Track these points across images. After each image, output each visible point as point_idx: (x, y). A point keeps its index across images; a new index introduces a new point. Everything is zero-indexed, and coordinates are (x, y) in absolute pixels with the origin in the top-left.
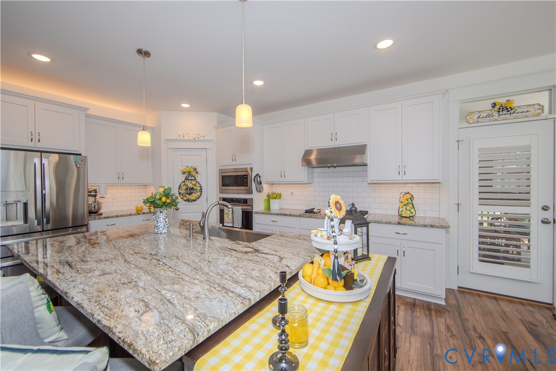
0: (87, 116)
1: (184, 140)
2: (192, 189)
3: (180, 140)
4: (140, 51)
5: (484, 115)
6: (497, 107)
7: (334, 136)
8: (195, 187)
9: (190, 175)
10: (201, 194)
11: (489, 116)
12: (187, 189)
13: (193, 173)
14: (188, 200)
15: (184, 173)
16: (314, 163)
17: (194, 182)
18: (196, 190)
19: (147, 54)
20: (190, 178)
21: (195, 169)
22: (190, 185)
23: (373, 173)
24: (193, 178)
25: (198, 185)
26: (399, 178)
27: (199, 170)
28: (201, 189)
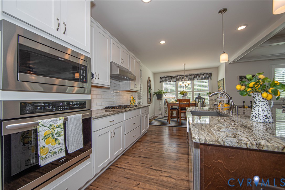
7: (122, 61)
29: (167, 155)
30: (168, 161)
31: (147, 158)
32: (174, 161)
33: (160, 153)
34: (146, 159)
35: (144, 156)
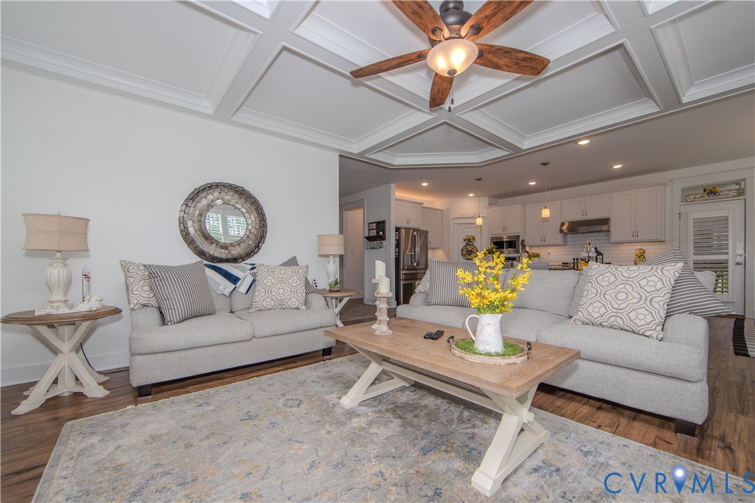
0: (423, 207)
1: (466, 218)
2: (471, 251)
3: (463, 218)
5: (698, 196)
6: (707, 192)
7: (585, 212)
8: (473, 250)
9: (469, 241)
11: (701, 197)
12: (467, 251)
13: (472, 241)
14: (468, 259)
15: (465, 240)
16: (566, 231)
17: (472, 247)
18: (474, 252)
20: (470, 244)
21: (473, 237)
22: (470, 249)
23: (615, 236)
24: (472, 244)
25: (475, 249)
26: (634, 239)
27: (476, 238)
28: (477, 251)
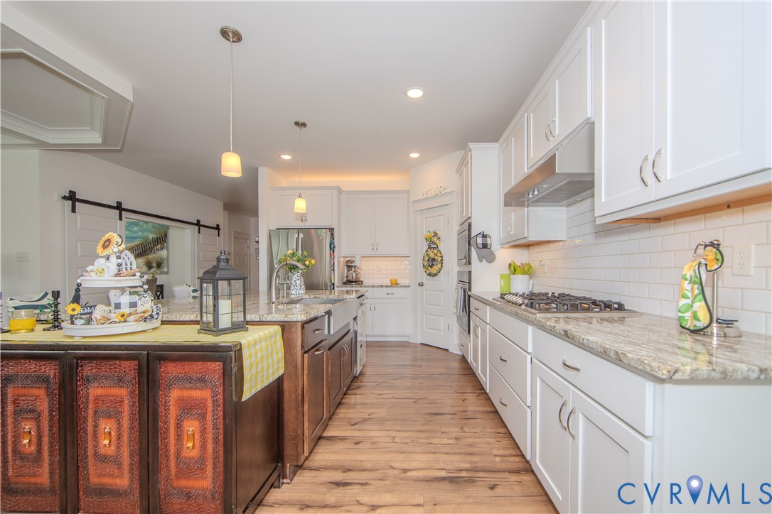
2: (434, 259)
4: (297, 123)
8: (436, 258)
9: (432, 241)
10: (442, 266)
12: (429, 260)
13: (435, 239)
14: (430, 275)
15: (427, 240)
17: (435, 251)
18: (437, 260)
19: (304, 125)
20: (433, 246)
21: (436, 234)
22: (432, 256)
24: (435, 246)
25: (439, 255)
27: (439, 234)
28: (442, 260)
29: (388, 428)
30: (385, 414)
31: (436, 414)
32: (371, 416)
33: (411, 431)
34: (435, 412)
35: (443, 416)
